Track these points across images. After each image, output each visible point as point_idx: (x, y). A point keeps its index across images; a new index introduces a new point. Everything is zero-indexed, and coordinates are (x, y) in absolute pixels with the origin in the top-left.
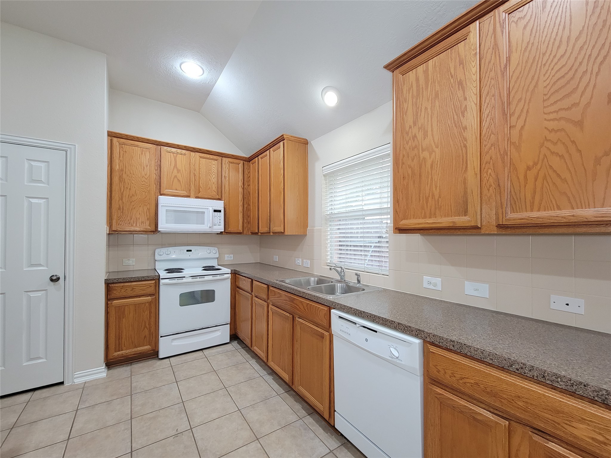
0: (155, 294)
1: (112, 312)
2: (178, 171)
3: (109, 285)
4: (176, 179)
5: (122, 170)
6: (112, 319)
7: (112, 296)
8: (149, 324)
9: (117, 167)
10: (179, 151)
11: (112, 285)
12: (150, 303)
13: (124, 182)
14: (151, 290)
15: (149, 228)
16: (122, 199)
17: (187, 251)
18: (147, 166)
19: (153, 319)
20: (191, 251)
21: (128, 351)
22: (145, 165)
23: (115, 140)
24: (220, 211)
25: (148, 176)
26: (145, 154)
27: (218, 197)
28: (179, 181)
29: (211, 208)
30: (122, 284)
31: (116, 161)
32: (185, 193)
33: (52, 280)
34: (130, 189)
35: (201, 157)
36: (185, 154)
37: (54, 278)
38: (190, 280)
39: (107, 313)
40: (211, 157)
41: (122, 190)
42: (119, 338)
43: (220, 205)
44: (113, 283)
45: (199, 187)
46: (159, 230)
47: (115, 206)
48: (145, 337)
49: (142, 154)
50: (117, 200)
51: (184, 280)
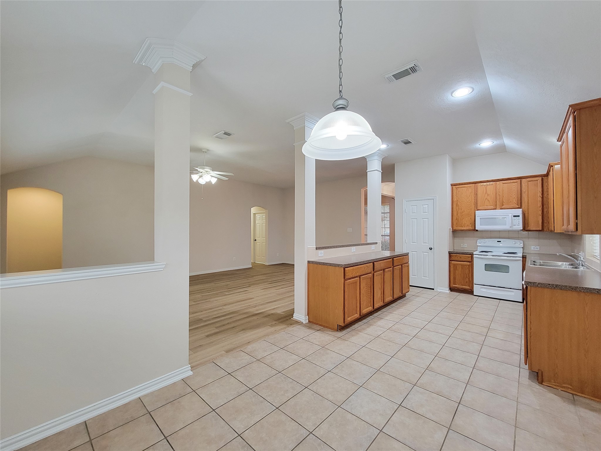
0: (471, 261)
1: (452, 266)
2: (488, 195)
3: (450, 253)
4: (487, 200)
5: (458, 201)
6: (452, 269)
7: (451, 259)
8: (469, 276)
9: (455, 200)
10: (488, 183)
11: (452, 254)
12: (469, 266)
13: (459, 206)
14: (470, 259)
15: (471, 228)
16: (458, 215)
17: (498, 241)
18: (469, 196)
19: (470, 275)
20: (500, 242)
21: (458, 286)
22: (469, 195)
23: (454, 187)
24: (519, 216)
25: (470, 201)
26: (469, 190)
27: (518, 207)
28: (488, 200)
29: (510, 215)
30: (456, 255)
31: (455, 197)
32: (492, 207)
33: (430, 249)
34: (461, 209)
35: (503, 183)
36: (492, 185)
37: (430, 248)
38: (491, 257)
39: (450, 266)
40: (512, 181)
41: (458, 210)
42: (455, 278)
43: (519, 212)
44: (452, 253)
45: (503, 202)
46: (476, 229)
47: (454, 218)
48: (467, 282)
49: (467, 190)
50: (456, 215)
51: (487, 257)
